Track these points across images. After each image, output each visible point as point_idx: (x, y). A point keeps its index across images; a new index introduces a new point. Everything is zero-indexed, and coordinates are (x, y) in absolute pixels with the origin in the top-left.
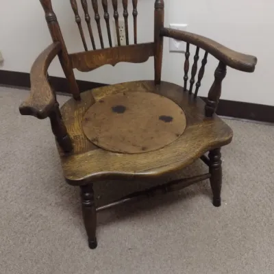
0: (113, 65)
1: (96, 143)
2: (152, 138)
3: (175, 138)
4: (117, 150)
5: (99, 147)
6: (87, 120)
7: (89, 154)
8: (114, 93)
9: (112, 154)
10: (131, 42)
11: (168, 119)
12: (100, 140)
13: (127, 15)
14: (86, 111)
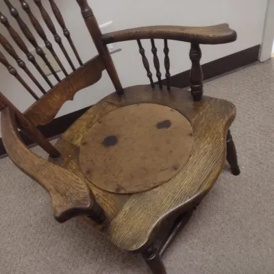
0: (72, 99)
1: (123, 192)
2: (171, 152)
3: (191, 139)
4: (152, 186)
5: (130, 194)
6: (89, 172)
7: (126, 208)
8: (88, 127)
9: (149, 193)
10: (77, 65)
11: (166, 124)
12: (124, 185)
13: (60, 39)
14: (78, 164)
